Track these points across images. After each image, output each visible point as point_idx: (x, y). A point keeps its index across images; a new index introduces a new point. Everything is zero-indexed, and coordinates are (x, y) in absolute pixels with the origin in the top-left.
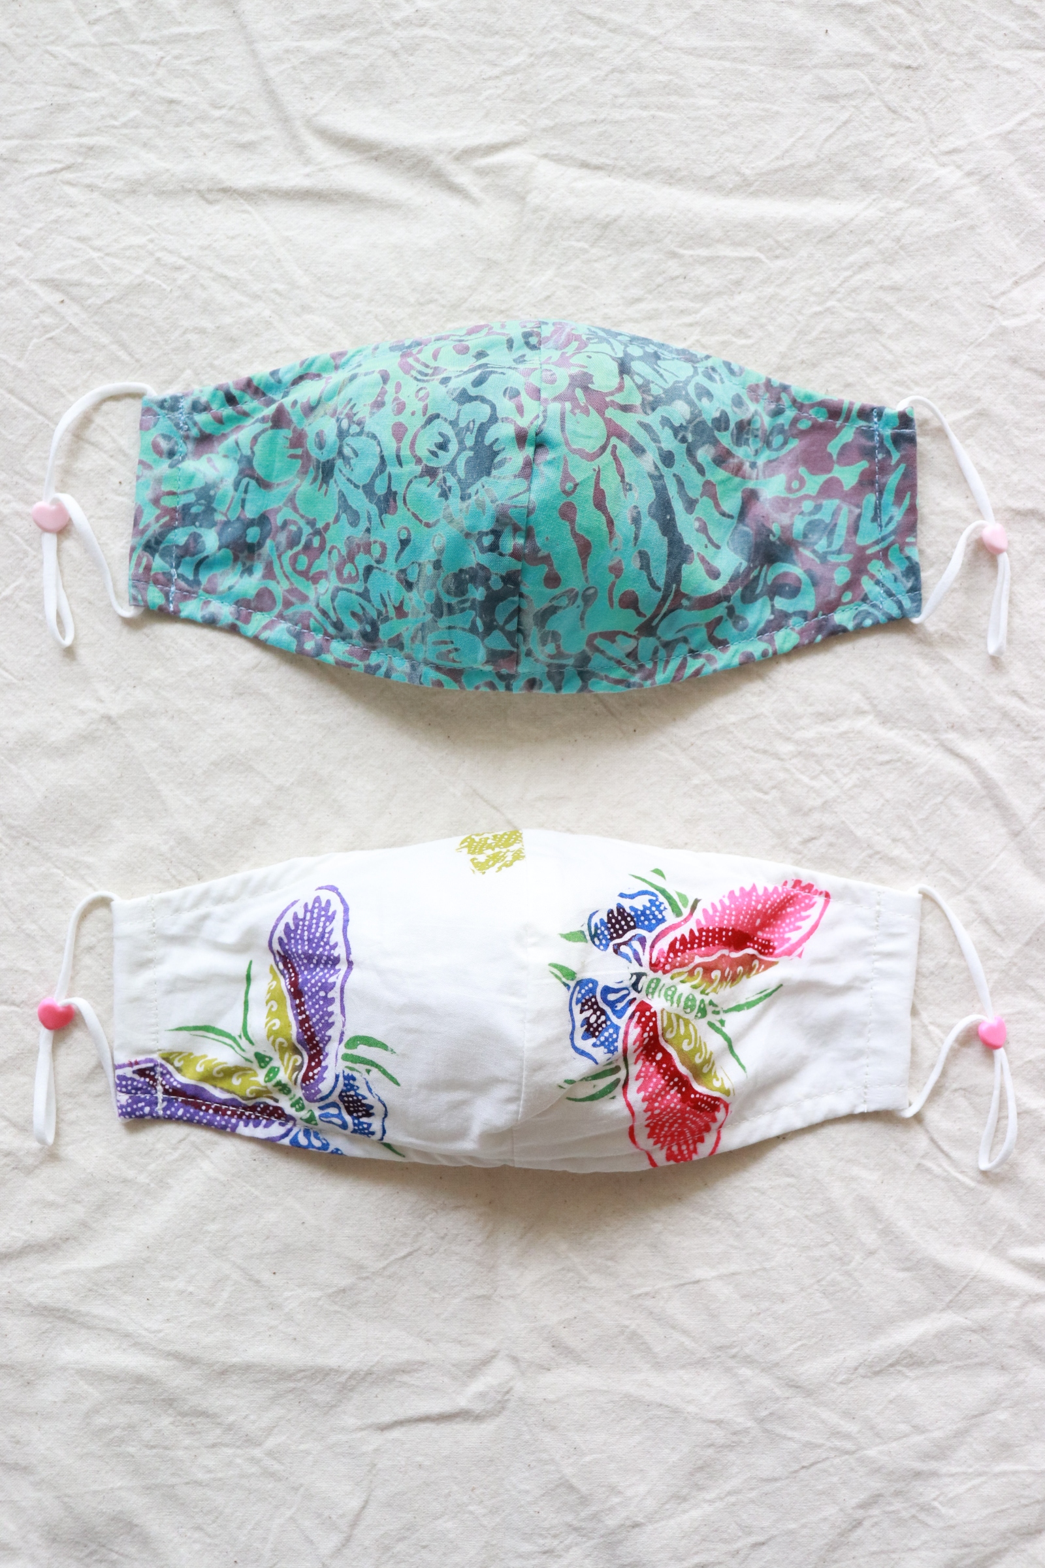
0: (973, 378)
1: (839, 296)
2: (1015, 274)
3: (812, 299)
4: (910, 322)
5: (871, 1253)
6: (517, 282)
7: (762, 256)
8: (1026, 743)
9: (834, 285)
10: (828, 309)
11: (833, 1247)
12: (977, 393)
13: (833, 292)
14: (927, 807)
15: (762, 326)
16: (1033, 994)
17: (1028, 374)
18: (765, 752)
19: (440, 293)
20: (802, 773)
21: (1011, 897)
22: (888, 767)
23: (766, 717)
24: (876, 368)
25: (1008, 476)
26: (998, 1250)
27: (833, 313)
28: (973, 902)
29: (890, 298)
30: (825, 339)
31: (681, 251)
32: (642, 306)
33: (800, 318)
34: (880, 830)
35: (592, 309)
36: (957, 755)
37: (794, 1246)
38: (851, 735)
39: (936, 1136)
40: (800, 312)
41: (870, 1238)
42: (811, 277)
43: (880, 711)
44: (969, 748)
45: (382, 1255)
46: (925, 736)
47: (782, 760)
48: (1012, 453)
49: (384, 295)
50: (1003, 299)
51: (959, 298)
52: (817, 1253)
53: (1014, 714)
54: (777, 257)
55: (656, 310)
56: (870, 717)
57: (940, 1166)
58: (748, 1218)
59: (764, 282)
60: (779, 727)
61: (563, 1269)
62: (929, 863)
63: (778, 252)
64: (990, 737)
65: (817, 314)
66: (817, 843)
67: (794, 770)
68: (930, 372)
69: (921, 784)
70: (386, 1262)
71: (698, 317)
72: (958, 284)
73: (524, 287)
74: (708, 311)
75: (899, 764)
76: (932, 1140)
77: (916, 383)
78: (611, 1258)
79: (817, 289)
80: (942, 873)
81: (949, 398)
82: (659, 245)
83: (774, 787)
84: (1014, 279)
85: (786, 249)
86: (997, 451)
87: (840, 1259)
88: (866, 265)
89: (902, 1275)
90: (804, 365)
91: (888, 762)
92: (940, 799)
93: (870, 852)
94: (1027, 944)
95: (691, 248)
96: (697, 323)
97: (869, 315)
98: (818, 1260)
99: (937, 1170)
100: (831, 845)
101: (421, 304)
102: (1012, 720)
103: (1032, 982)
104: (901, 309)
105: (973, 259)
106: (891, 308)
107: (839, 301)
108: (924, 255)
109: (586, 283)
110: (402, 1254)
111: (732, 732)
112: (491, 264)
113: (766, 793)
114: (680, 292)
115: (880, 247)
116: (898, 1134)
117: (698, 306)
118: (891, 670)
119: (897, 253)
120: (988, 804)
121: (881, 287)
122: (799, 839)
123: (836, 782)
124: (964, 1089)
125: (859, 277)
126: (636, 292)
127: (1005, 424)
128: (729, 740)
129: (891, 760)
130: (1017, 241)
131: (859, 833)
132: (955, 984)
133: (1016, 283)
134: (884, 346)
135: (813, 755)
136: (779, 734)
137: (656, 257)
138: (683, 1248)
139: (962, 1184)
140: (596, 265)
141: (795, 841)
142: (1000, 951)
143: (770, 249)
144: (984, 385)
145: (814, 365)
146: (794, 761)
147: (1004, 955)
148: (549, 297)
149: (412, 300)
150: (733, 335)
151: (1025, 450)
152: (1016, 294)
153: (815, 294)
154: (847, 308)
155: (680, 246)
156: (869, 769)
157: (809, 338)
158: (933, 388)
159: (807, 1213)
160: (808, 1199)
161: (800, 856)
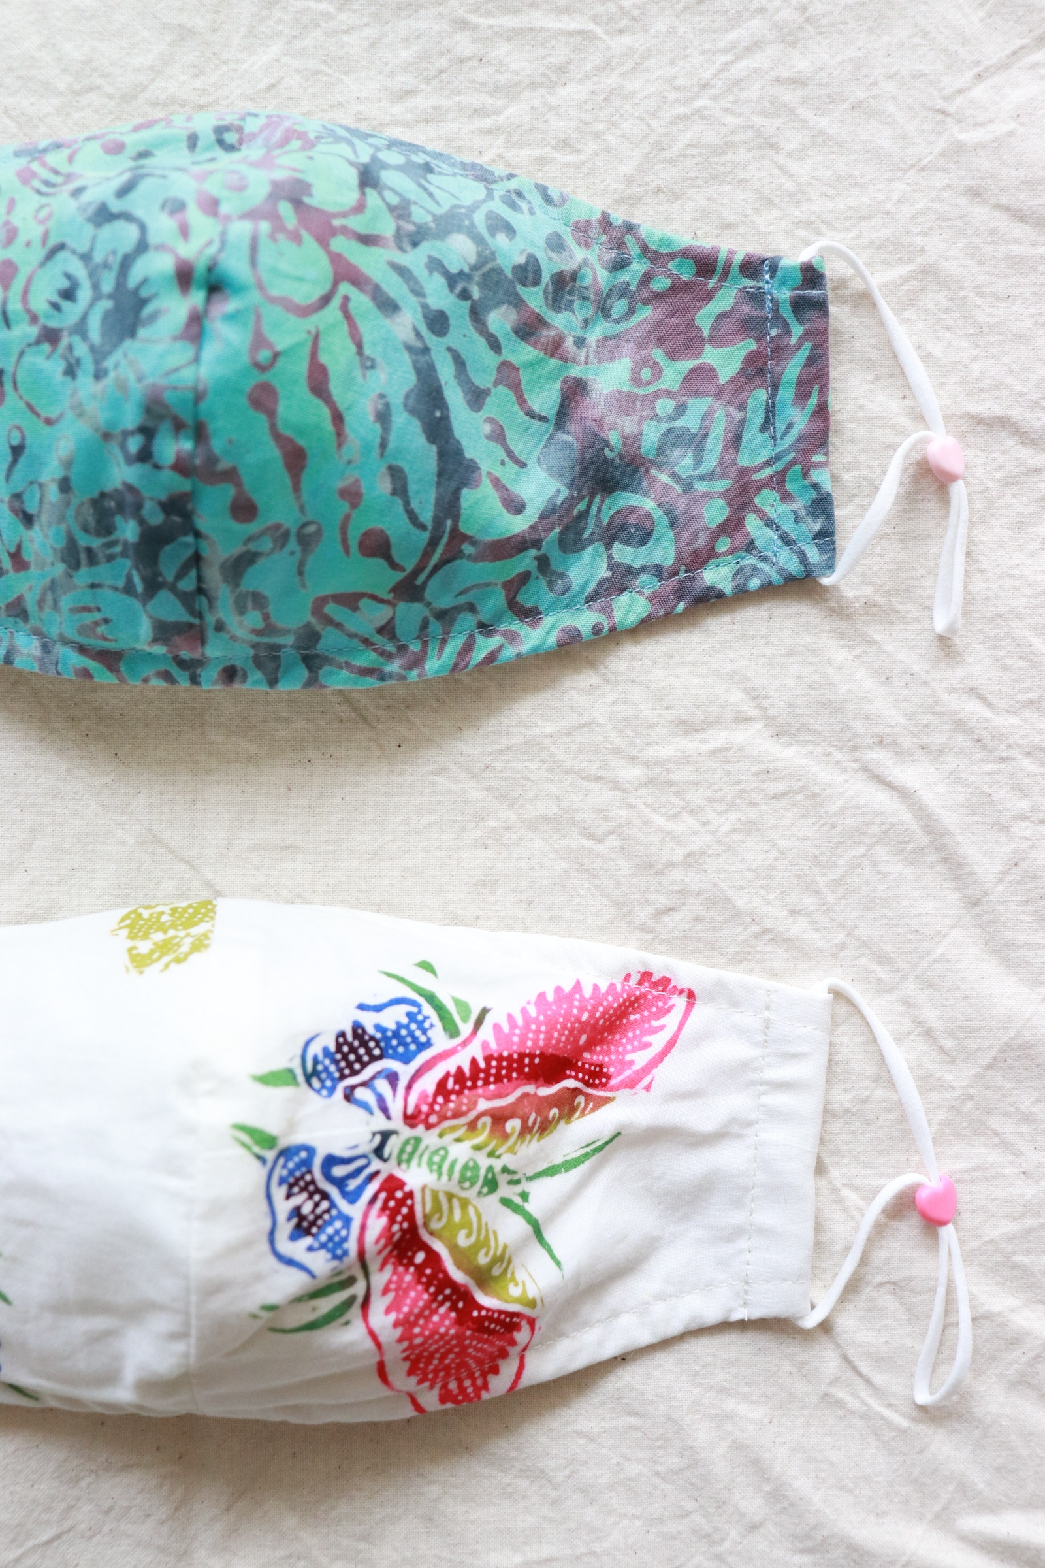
0: (914, 218)
1: (714, 91)
2: (977, 63)
3: (673, 95)
4: (821, 133)
5: (754, 1527)
6: (225, 63)
7: (598, 30)
8: (989, 767)
9: (707, 75)
10: (697, 112)
11: (698, 1519)
12: (920, 241)
13: (705, 86)
14: (841, 862)
15: (597, 136)
16: (996, 1141)
17: (996, 213)
18: (598, 778)
19: (106, 76)
20: (654, 810)
21: (966, 997)
22: (785, 801)
23: (599, 725)
24: (770, 202)
25: (966, 366)
26: (943, 1521)
27: (704, 118)
28: (909, 1004)
29: (790, 97)
30: (693, 156)
31: (475, 19)
32: (416, 101)
33: (654, 124)
34: (771, 897)
35: (340, 105)
36: (888, 785)
37: (638, 1518)
38: (728, 754)
39: (851, 1353)
40: (654, 115)
41: (752, 1504)
42: (672, 62)
43: (773, 718)
44: (908, 774)
45: (13, 1540)
46: (839, 756)
47: (624, 790)
48: (971, 331)
49: (19, 77)
50: (959, 101)
51: (894, 98)
52: (673, 1527)
53: (972, 723)
54: (621, 31)
55: (436, 108)
56: (758, 727)
57: (857, 1396)
58: (569, 1477)
59: (601, 69)
60: (620, 741)
61: (290, 1556)
62: (843, 946)
63: (622, 24)
64: (936, 758)
65: (680, 118)
66: (677, 915)
67: (643, 807)
68: (850, 208)
69: (834, 827)
70: (20, 1551)
71: (500, 120)
72: (892, 77)
73: (235, 70)
74: (516, 111)
75: (800, 797)
76: (846, 1358)
77: (829, 225)
78: (365, 1538)
79: (680, 81)
80: (865, 962)
81: (878, 248)
82: (441, 8)
83: (612, 832)
84: (976, 70)
85: (635, 19)
86: (949, 329)
87: (708, 1536)
88: (756, 45)
89: (800, 1559)
90: (661, 196)
91: (784, 795)
92: (861, 850)
93: (755, 929)
94: (989, 1067)
95: (489, 14)
96: (498, 129)
97: (759, 120)
98: (675, 1538)
99: (852, 1403)
100: (697, 919)
101: (76, 93)
102: (970, 732)
103: (995, 1123)
104: (808, 114)
105: (916, 40)
106: (792, 111)
107: (715, 99)
108: (841, 33)
109: (330, 66)
110: (45, 1538)
111: (547, 749)
112: (183, 34)
113: (600, 841)
114: (473, 82)
115: (776, 18)
116: (793, 1349)
117: (500, 103)
118: (788, 655)
119: (801, 28)
120: (933, 857)
121: (777, 80)
122: (649, 910)
123: (705, 824)
124: (894, 1284)
125: (743, 63)
126: (407, 80)
127: (962, 288)
128: (543, 761)
129: (789, 792)
130: (981, 14)
131: (740, 901)
132: (881, 1127)
133: (979, 76)
134: (781, 168)
135: (672, 784)
136: (620, 753)
137: (437, 27)
138: (472, 1522)
139: (889, 1424)
140: (346, 38)
141: (643, 913)
142: (949, 1077)
143: (611, 19)
144: (931, 228)
145: (676, 196)
146: (643, 792)
147: (955, 1084)
148: (273, 85)
149: (62, 86)
150: (554, 148)
151: (991, 328)
152: (980, 92)
153: (678, 89)
154: (727, 110)
155: (474, 12)
156: (755, 805)
157: (668, 154)
158: (855, 232)
159: (659, 1468)
160: (659, 1448)
161: (651, 936)
